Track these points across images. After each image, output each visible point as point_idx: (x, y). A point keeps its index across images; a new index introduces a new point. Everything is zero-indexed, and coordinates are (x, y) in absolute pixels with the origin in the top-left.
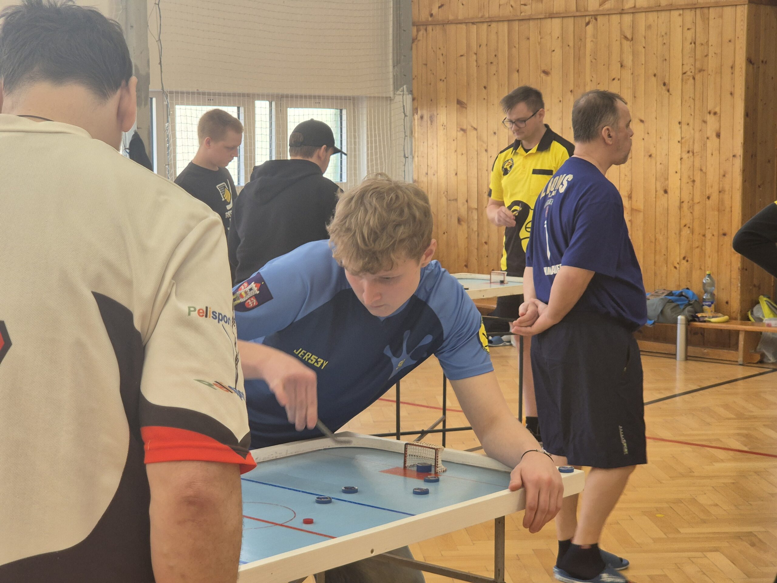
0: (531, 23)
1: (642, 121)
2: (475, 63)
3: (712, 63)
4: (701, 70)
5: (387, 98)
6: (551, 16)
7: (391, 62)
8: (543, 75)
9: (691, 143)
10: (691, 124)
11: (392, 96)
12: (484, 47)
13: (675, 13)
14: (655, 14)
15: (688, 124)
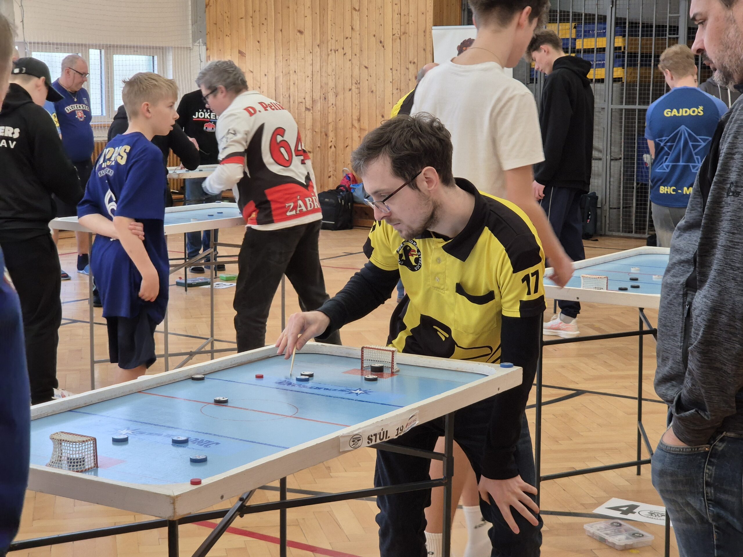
1: (366, 67)
2: (251, 24)
3: (412, 28)
4: (404, 33)
5: (187, 48)
7: (190, 22)
8: (298, 34)
9: (399, 83)
10: (399, 69)
11: (191, 46)
12: (257, 13)
15: (397, 70)
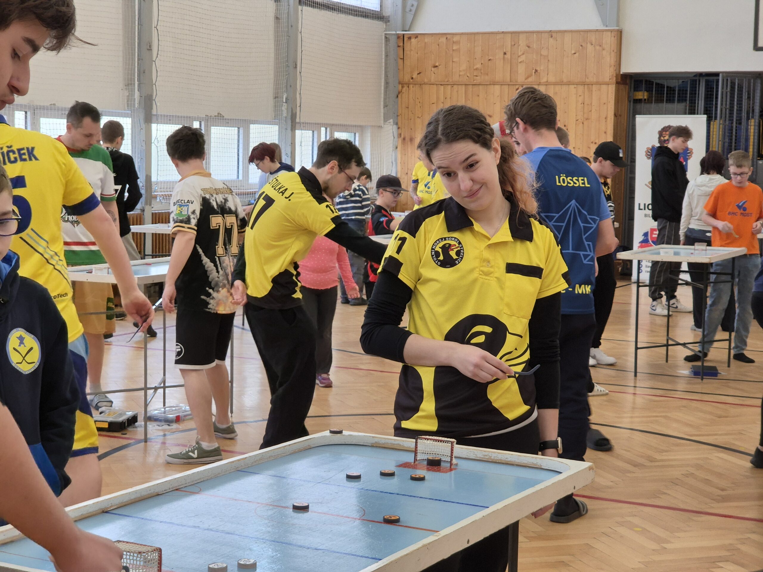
0: (481, 87)
3: (594, 115)
5: (377, 126)
6: (494, 84)
11: (382, 125)
13: (572, 87)
14: (560, 86)
